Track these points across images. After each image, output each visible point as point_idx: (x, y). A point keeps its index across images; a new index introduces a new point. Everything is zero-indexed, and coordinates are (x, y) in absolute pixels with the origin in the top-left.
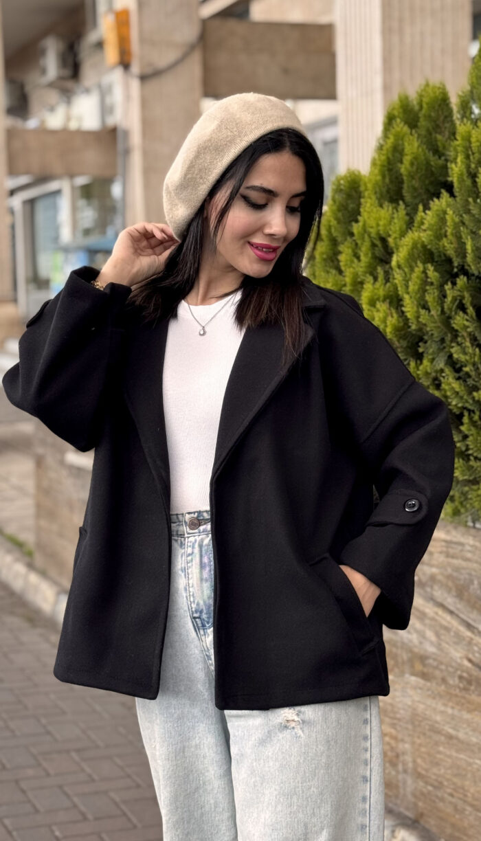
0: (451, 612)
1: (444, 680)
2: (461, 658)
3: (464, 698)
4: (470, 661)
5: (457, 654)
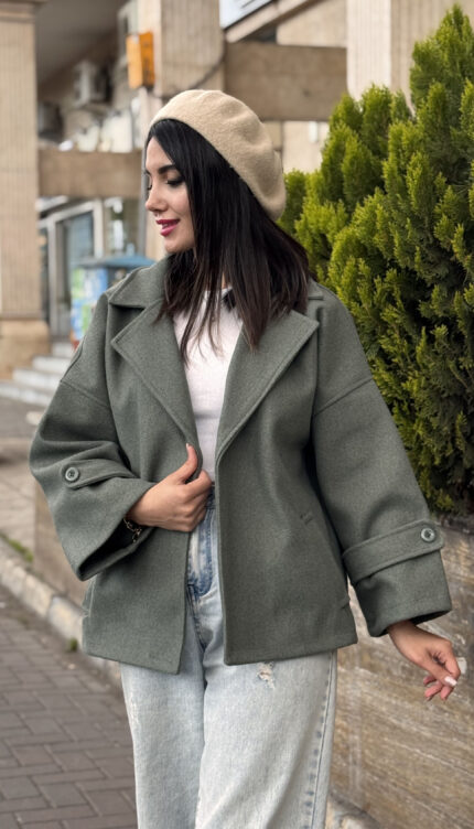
1: (389, 672)
3: (406, 688)
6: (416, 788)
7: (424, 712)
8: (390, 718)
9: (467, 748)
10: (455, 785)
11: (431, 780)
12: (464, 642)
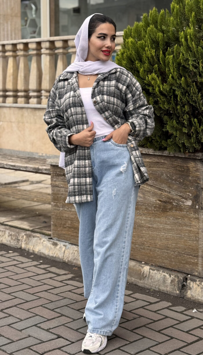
0: (151, 186)
1: (146, 209)
2: (155, 200)
3: (157, 214)
4: (160, 201)
5: (153, 199)
6: (161, 246)
7: (167, 220)
8: (147, 225)
9: (192, 229)
10: (184, 242)
11: (170, 242)
12: (191, 195)
